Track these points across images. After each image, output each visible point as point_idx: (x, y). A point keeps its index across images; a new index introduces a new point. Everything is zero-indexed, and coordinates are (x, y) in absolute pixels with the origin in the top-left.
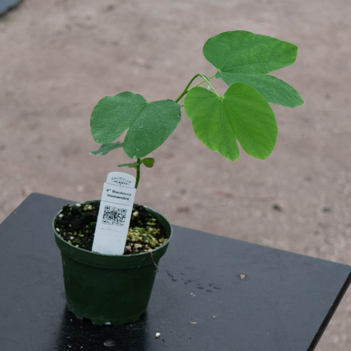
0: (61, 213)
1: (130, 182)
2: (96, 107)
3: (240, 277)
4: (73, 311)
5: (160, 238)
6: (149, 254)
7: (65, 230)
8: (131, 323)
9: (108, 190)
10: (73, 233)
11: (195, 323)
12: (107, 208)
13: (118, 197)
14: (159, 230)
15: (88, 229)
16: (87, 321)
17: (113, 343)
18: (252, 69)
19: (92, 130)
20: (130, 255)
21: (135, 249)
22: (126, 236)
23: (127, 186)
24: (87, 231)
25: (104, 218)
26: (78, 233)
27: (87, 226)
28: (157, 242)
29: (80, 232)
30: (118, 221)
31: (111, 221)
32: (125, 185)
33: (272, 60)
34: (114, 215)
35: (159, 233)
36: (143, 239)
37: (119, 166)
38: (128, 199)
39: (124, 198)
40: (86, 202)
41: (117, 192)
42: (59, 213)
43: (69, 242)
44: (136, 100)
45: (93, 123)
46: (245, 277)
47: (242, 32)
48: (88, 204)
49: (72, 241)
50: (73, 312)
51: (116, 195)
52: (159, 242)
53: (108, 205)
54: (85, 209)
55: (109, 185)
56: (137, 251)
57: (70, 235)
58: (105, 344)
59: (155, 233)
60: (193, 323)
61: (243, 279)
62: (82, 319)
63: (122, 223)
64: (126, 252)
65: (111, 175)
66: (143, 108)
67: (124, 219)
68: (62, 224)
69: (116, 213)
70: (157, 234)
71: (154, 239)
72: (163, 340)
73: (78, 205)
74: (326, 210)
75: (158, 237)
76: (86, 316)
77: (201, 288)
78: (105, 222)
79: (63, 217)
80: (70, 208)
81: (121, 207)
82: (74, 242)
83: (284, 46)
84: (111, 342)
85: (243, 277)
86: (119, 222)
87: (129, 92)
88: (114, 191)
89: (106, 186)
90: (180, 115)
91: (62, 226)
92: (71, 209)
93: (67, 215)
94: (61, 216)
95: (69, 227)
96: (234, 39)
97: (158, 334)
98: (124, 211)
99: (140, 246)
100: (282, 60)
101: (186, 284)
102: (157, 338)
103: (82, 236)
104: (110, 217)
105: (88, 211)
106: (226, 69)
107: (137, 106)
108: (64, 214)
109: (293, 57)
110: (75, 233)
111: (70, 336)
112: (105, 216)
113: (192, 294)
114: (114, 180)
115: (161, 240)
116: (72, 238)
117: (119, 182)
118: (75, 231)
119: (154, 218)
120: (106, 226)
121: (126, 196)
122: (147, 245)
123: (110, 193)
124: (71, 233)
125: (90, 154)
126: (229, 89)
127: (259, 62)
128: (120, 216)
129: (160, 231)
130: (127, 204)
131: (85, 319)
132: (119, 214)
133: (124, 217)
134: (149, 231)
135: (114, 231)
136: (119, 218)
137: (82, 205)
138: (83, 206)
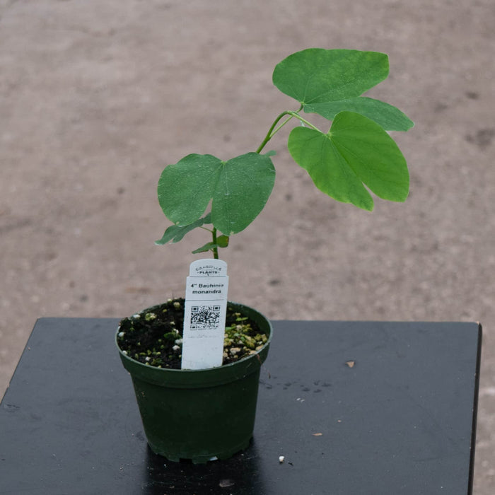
0: (120, 331)
1: (220, 269)
2: (161, 181)
3: (347, 365)
4: (163, 453)
5: (255, 335)
6: (255, 357)
7: (135, 351)
8: (241, 452)
9: (192, 286)
10: (146, 353)
11: (320, 434)
12: (195, 309)
13: (207, 292)
14: (248, 325)
15: (162, 343)
16: (185, 462)
17: (231, 482)
18: (340, 93)
19: (164, 211)
20: (233, 364)
21: (233, 356)
22: (223, 341)
23: (217, 275)
24: (162, 346)
25: (192, 323)
26: (152, 351)
27: (160, 340)
28: (255, 341)
29: (154, 349)
30: (210, 322)
31: (201, 326)
32: (215, 275)
33: (359, 77)
34: (204, 317)
35: (251, 329)
36: (235, 341)
37: (194, 252)
38: (220, 292)
39: (215, 292)
40: (145, 311)
41: (205, 286)
42: (118, 332)
43: (147, 364)
44: (207, 162)
45: (162, 202)
46: (355, 364)
47: (311, 50)
48: (149, 312)
49: (150, 362)
50: (165, 455)
51: (204, 289)
52: (257, 341)
53: (195, 304)
54: (148, 319)
55: (193, 279)
56: (236, 356)
57: (142, 355)
58: (221, 485)
59: (246, 330)
60: (316, 435)
61: (353, 368)
62: (178, 461)
63: (216, 325)
64: (225, 361)
65: (195, 265)
66: (220, 170)
67: (217, 318)
68: (128, 344)
69: (206, 313)
70: (249, 331)
71: (249, 338)
72: (291, 464)
73: (137, 316)
74: (274, 283)
75: (252, 334)
76: (184, 456)
77: (306, 390)
78: (194, 327)
79: (125, 335)
80: (130, 321)
81: (212, 304)
82: (152, 363)
83: (368, 58)
84: (227, 481)
85: (351, 364)
86: (212, 324)
87: (194, 155)
88: (200, 286)
89: (189, 281)
90: (273, 168)
91: (129, 347)
92: (132, 323)
93: (130, 331)
94: (122, 334)
95: (139, 347)
96: (305, 60)
97: (281, 458)
98: (217, 308)
99: (238, 350)
100: (372, 75)
101: (286, 389)
102: (281, 463)
103: (159, 353)
104: (200, 321)
105: (152, 321)
106: (312, 100)
107: (211, 169)
108: (125, 331)
109: (385, 69)
110: (149, 352)
111: (172, 486)
112: (193, 320)
113: (298, 399)
114: (199, 271)
115: (258, 337)
116: (148, 359)
117: (207, 272)
118: (147, 349)
119: (238, 312)
120: (195, 332)
121: (217, 289)
122: (245, 348)
123: (197, 288)
124: (144, 354)
125: (156, 244)
126: (334, 123)
127: (345, 83)
128: (212, 315)
129: (251, 327)
130: (219, 298)
131: (182, 460)
132: (210, 314)
133: (217, 316)
134: (238, 329)
135: (206, 337)
136: (211, 319)
137: (141, 315)
138: (143, 316)
